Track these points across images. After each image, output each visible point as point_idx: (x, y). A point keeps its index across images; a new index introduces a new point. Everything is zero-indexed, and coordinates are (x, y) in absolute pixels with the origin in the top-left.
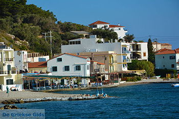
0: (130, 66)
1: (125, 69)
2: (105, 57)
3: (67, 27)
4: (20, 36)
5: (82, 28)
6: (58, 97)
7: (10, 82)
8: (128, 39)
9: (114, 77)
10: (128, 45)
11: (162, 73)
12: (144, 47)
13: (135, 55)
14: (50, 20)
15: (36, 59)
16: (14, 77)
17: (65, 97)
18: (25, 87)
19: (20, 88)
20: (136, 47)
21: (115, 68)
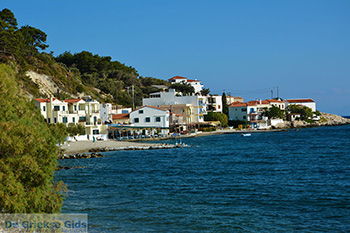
0: (206, 118)
1: (202, 121)
2: (183, 109)
3: (148, 82)
4: (105, 90)
5: (162, 83)
6: (139, 146)
7: (96, 132)
8: (204, 92)
9: (191, 128)
10: (205, 98)
11: (235, 124)
12: (219, 101)
13: (211, 108)
14: (132, 75)
15: (120, 112)
16: (99, 127)
17: (146, 146)
18: (110, 137)
19: (105, 137)
20: (212, 101)
21: (192, 120)
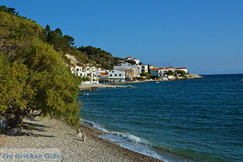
0: (141, 75)
1: (139, 76)
2: (131, 71)
3: (116, 59)
4: (98, 62)
5: (122, 59)
6: (112, 86)
7: (94, 80)
8: (140, 64)
9: (134, 79)
10: (140, 66)
11: (153, 77)
12: (146, 67)
13: (143, 70)
14: (109, 56)
15: (104, 72)
16: (95, 78)
17: (115, 87)
18: (100, 82)
19: (98, 83)
20: (143, 67)
21: (135, 76)
